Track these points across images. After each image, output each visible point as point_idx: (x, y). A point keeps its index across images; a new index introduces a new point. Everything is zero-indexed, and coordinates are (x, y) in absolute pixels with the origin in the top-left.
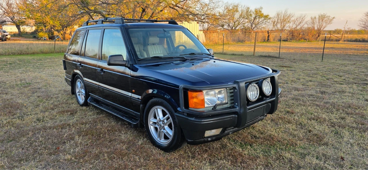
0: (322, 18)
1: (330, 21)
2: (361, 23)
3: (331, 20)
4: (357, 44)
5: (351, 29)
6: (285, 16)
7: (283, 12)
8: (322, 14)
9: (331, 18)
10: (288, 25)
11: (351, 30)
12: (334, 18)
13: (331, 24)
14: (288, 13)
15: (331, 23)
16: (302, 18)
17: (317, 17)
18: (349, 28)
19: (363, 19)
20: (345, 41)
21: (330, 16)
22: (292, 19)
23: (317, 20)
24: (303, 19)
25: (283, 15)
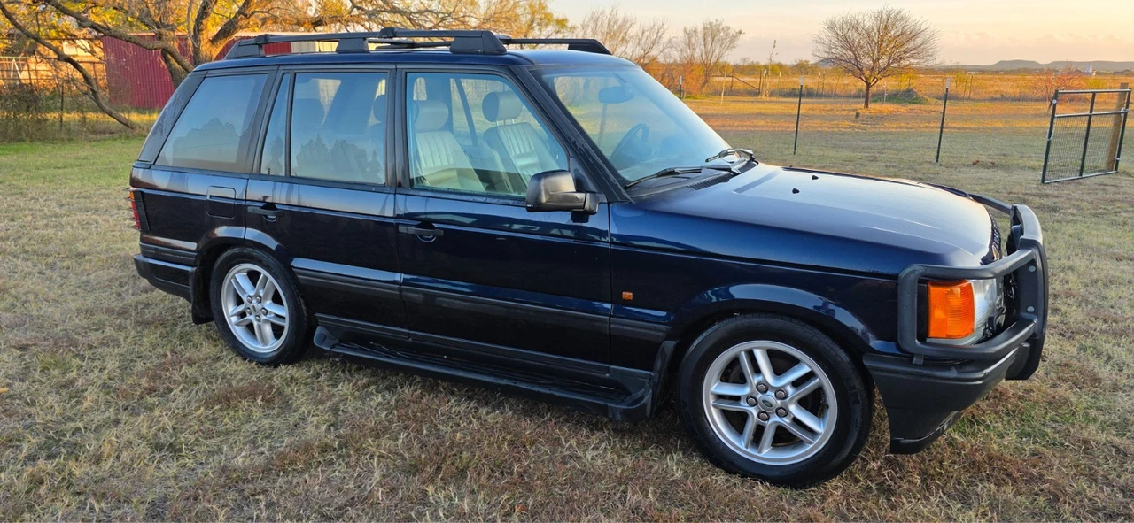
0: (712, 32)
1: (732, 40)
2: (820, 46)
3: (734, 38)
4: (813, 103)
5: (750, 62)
6: (612, 23)
7: (608, 13)
8: (712, 20)
9: (732, 32)
10: (623, 48)
11: (750, 66)
12: (740, 32)
13: (734, 50)
14: (621, 16)
15: (734, 47)
16: (658, 31)
17: (700, 28)
18: (745, 59)
19: (821, 36)
20: (772, 94)
21: (728, 28)
22: (632, 32)
23: (700, 35)
24: (659, 34)
25: (607, 21)
